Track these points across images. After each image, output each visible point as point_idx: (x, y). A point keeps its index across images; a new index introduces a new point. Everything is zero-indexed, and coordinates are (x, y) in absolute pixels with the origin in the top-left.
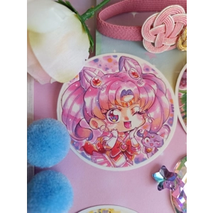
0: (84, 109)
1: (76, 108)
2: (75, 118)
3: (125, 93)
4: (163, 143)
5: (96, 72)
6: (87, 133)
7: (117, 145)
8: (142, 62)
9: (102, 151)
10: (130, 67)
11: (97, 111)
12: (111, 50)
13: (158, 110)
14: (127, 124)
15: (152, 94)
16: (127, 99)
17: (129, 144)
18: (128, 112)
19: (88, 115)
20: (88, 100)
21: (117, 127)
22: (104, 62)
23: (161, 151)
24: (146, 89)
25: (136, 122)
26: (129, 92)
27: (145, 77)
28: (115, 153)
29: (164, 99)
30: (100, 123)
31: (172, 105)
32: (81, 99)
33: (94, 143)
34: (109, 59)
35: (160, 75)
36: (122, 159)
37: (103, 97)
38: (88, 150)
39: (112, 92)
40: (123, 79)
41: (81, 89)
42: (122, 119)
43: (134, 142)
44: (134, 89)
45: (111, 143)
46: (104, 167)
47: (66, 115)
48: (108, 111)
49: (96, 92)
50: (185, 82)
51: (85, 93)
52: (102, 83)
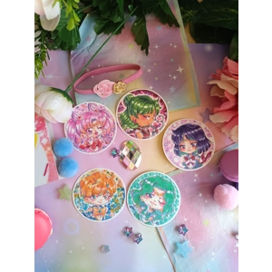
0: (77, 131)
1: (73, 131)
2: (73, 135)
3: (93, 120)
5: (79, 113)
6: (80, 141)
7: (94, 143)
8: (98, 104)
9: (88, 147)
10: (93, 108)
11: (82, 130)
12: (83, 101)
13: (108, 125)
14: (96, 133)
15: (104, 119)
16: (94, 122)
17: (99, 142)
18: (96, 128)
20: (77, 126)
21: (92, 135)
22: (81, 108)
24: (102, 117)
25: (100, 132)
26: (95, 120)
27: (100, 111)
28: (93, 146)
29: (110, 120)
30: (85, 135)
32: (74, 127)
33: (84, 144)
34: (83, 106)
35: (107, 109)
37: (84, 124)
38: (82, 147)
39: (87, 121)
40: (91, 114)
41: (73, 122)
42: (94, 132)
44: (96, 118)
45: (91, 143)
47: (70, 135)
48: (87, 130)
49: (81, 122)
50: (120, 109)
51: (75, 123)
52: (82, 117)
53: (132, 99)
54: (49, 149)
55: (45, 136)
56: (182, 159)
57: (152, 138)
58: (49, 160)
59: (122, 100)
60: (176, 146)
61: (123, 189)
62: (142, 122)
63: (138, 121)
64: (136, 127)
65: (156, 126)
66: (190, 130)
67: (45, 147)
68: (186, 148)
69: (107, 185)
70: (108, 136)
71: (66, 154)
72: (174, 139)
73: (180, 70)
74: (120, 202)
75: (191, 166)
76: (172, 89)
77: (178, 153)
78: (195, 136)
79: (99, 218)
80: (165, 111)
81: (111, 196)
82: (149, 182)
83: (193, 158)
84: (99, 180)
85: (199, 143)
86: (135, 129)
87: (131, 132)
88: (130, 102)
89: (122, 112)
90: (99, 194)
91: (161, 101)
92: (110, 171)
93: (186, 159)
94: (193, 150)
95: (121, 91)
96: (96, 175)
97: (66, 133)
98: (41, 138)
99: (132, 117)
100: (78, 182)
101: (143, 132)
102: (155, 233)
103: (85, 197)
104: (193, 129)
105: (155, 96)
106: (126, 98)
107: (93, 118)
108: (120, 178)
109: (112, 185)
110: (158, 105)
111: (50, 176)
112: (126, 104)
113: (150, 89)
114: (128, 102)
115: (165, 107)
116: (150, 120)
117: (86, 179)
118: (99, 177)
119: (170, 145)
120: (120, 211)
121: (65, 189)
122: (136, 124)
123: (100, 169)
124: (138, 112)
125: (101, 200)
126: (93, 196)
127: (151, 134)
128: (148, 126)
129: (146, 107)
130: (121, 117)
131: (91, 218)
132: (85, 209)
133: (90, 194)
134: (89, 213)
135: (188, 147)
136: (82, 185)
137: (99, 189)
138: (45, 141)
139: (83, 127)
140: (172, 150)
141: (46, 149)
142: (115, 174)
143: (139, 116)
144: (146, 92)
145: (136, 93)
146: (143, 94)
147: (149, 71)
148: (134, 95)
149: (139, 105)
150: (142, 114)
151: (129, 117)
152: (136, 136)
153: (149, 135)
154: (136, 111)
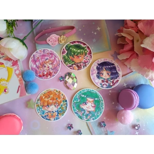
0: (37, 66)
1: (34, 66)
2: (35, 69)
3: (46, 59)
5: (38, 55)
6: (39, 72)
7: (47, 73)
9: (44, 76)
10: (46, 52)
11: (40, 66)
12: (40, 49)
13: (56, 62)
14: (48, 67)
15: (53, 58)
16: (47, 61)
17: (50, 72)
18: (48, 64)
19: (38, 67)
20: (37, 63)
21: (46, 69)
22: (39, 52)
23: (58, 72)
24: (52, 57)
25: (51, 66)
26: (47, 59)
27: (51, 54)
28: (47, 75)
29: (57, 59)
30: (41, 69)
32: (35, 64)
33: (41, 74)
34: (40, 51)
35: (55, 52)
36: (49, 76)
37: (41, 62)
38: (40, 76)
39: (43, 60)
40: (45, 56)
41: (34, 61)
42: (47, 66)
43: (51, 71)
44: (48, 58)
45: (45, 73)
46: (45, 80)
48: (43, 65)
49: (39, 61)
50: (63, 53)
51: (36, 62)
52: (40, 58)
53: (70, 46)
54: (20, 77)
55: (18, 69)
56: (100, 81)
57: (84, 70)
58: (20, 84)
59: (64, 47)
60: (98, 73)
61: (66, 101)
62: (76, 60)
63: (74, 60)
64: (73, 63)
65: (85, 62)
66: (108, 65)
67: (18, 75)
68: (104, 75)
69: (56, 99)
70: (55, 69)
71: (31, 79)
72: (98, 68)
73: (99, 29)
74: (65, 109)
75: (105, 86)
76: (94, 40)
77: (98, 77)
78: (111, 69)
79: (52, 119)
80: (90, 53)
81: (59, 105)
82: (83, 96)
83: (107, 82)
84: (52, 96)
85: (112, 74)
86: (72, 65)
87: (70, 66)
88: (69, 48)
89: (65, 54)
90: (51, 104)
91: (88, 47)
92: (58, 90)
93: (103, 81)
94: (108, 77)
95: (63, 42)
96: (50, 92)
97: (30, 68)
98: (15, 70)
99: (71, 57)
100: (39, 97)
101: (78, 66)
102: (87, 127)
103: (43, 106)
104: (110, 65)
105: (84, 44)
106: (67, 46)
107: (46, 58)
108: (64, 94)
109: (60, 98)
110: (86, 50)
111: (21, 93)
112: (67, 50)
113: (81, 40)
114: (68, 48)
115: (90, 51)
116: (82, 59)
117: (44, 95)
118: (51, 94)
119: (94, 72)
120: (65, 114)
121: (31, 101)
123: (52, 89)
124: (74, 54)
125: (53, 108)
126: (48, 105)
127: (82, 67)
128: (81, 62)
129: (79, 51)
130: (64, 58)
131: (47, 119)
132: (43, 113)
133: (46, 104)
134: (45, 116)
135: (105, 74)
136: (41, 99)
137: (51, 101)
138: (17, 72)
139: (40, 64)
140: (95, 75)
141: (18, 77)
142: (61, 92)
143: (75, 57)
144: (78, 42)
145: (73, 43)
146: (77, 44)
147: (80, 30)
148: (72, 44)
149: (75, 50)
150: (76, 55)
151: (69, 57)
152: (74, 69)
153: (81, 68)
154: (73, 54)
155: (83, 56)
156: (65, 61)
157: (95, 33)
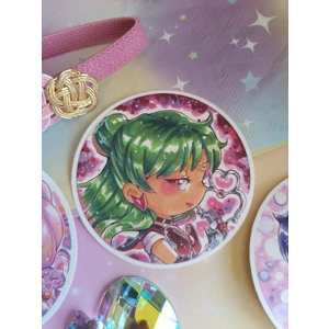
4: (64, 280)
13: (44, 229)
31: (64, 216)
59: (88, 136)
62: (165, 203)
63: (152, 201)
64: (148, 222)
65: (218, 211)
73: (262, 21)
76: (250, 80)
80: (239, 152)
86: (144, 232)
87: (131, 244)
88: (115, 140)
89: (93, 177)
91: (222, 122)
99: (130, 189)
101: (174, 237)
105: (200, 108)
106: (102, 128)
110: (212, 138)
112: (103, 149)
113: (179, 88)
114: (110, 139)
115: (238, 142)
122: (146, 212)
124: (148, 168)
127: (203, 241)
128: (190, 214)
129: (172, 148)
130: (90, 196)
144: (164, 98)
145: (133, 106)
146: (159, 108)
147: (167, 37)
148: (129, 116)
149: (148, 143)
150: (162, 173)
151: (116, 190)
152: (152, 257)
153: (197, 245)
154: (139, 166)
155: (197, 175)
156: (100, 212)
157: (250, 45)
